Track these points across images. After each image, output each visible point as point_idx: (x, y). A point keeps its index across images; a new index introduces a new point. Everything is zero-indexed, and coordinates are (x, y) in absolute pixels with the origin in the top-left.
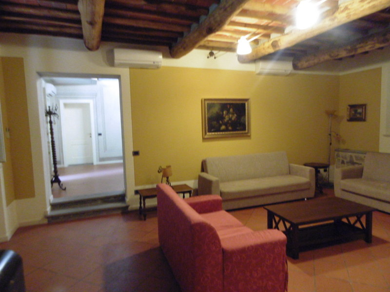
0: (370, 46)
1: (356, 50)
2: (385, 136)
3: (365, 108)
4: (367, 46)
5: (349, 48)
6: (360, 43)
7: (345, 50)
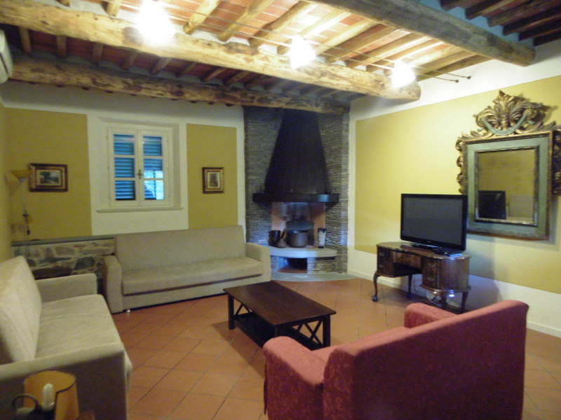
0: (159, 92)
1: (140, 89)
2: (98, 211)
3: (66, 171)
4: (157, 90)
5: (130, 81)
6: (148, 83)
7: (124, 82)
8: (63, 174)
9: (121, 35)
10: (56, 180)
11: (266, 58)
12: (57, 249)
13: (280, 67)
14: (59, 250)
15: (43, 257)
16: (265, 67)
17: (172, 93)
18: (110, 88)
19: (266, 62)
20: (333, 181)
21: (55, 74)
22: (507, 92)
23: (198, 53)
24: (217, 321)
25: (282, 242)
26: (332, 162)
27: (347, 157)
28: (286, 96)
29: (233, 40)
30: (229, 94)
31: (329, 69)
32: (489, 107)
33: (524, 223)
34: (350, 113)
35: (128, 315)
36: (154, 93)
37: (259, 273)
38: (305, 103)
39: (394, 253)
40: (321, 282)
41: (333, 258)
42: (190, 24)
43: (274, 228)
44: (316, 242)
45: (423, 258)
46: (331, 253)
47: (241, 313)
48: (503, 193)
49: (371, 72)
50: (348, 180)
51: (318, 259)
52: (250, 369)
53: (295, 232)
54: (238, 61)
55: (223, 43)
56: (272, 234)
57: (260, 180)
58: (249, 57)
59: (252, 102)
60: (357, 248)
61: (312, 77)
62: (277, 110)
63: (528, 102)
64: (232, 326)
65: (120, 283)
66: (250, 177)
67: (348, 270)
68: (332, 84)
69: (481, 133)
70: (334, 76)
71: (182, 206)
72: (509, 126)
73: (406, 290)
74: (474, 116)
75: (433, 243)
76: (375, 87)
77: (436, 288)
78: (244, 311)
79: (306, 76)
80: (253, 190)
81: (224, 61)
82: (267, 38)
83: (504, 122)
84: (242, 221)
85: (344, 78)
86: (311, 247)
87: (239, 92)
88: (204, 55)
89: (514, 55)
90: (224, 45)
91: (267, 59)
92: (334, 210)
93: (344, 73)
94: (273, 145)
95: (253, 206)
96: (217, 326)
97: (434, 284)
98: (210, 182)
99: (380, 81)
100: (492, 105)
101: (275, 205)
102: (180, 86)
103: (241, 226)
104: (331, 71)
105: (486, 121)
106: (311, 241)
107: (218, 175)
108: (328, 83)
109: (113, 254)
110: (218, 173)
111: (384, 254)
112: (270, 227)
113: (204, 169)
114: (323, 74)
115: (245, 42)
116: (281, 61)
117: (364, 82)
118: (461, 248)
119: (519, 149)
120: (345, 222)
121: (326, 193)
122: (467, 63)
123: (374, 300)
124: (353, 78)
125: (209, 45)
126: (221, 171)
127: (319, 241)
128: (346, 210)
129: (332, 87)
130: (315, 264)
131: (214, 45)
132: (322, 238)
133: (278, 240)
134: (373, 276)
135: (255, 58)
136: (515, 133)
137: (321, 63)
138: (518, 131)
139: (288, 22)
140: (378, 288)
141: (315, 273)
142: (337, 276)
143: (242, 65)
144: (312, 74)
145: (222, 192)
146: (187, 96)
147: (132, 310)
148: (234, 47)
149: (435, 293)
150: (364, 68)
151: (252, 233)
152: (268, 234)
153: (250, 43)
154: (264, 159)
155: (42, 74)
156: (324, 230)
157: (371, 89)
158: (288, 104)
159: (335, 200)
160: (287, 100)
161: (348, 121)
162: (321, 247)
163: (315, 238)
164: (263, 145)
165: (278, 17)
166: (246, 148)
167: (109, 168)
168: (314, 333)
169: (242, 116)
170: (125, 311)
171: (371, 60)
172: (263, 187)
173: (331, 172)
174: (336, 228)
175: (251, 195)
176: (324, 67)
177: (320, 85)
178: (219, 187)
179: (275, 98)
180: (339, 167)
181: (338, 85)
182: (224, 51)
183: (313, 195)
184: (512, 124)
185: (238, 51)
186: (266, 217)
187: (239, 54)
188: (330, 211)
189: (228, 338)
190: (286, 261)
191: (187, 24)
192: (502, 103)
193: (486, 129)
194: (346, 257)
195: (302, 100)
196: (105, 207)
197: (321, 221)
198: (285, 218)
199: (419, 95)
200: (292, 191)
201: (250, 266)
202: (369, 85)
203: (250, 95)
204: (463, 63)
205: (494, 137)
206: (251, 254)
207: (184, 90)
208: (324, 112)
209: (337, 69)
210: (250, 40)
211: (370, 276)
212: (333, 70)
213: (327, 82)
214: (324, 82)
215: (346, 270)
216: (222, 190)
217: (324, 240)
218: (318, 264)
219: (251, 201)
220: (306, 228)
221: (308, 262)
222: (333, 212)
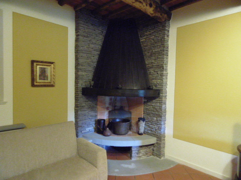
20: (153, 79)
25: (108, 131)
26: (152, 63)
27: (167, 58)
34: (171, 20)
41: (153, 145)
43: (99, 117)
46: (152, 140)
50: (167, 78)
53: (118, 120)
56: (99, 123)
57: (88, 76)
60: (175, 136)
66: (80, 73)
67: (166, 154)
71: (5, 100)
80: (82, 84)
84: (71, 117)
92: (154, 103)
94: (100, 47)
95: (82, 99)
98: (40, 76)
101: (100, 98)
107: (49, 70)
110: (49, 67)
112: (96, 116)
113: (33, 62)
121: (149, 89)
126: (52, 65)
127: (138, 128)
128: (165, 104)
130: (138, 151)
132: (142, 126)
133: (104, 129)
141: (138, 159)
145: (52, 86)
151: (80, 123)
152: (94, 122)
154: (93, 58)
156: (143, 120)
159: (156, 95)
161: (169, 28)
162: (141, 134)
163: (133, 125)
164: (92, 46)
166: (77, 47)
169: (74, 18)
173: (152, 71)
174: (155, 119)
175: (80, 89)
178: (49, 80)
186: (93, 108)
188: (149, 104)
194: (164, 144)
198: (107, 108)
215: (164, 155)
216: (52, 83)
217: (143, 128)
218: (141, 151)
219: (80, 94)
220: (126, 116)
221: (133, 149)
222: (153, 105)
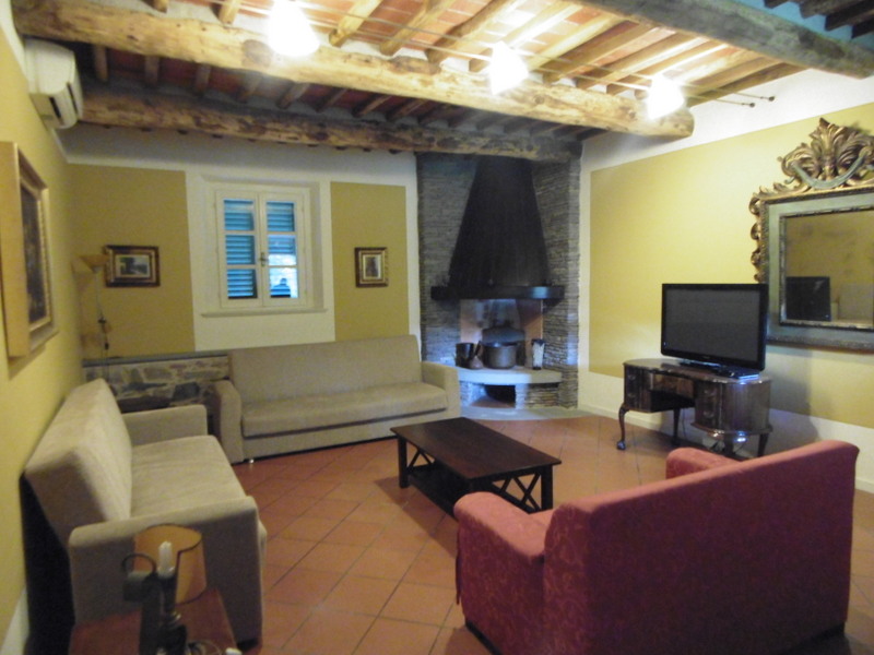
0: (291, 135)
1: (263, 130)
2: (204, 316)
3: (157, 256)
4: (288, 132)
5: (249, 120)
6: (274, 121)
7: (241, 121)
8: (153, 260)
9: (238, 52)
10: (142, 268)
11: (452, 79)
12: (146, 370)
13: (473, 91)
14: (149, 373)
15: (126, 382)
16: (451, 92)
17: (310, 136)
18: (219, 131)
19: (452, 85)
20: (555, 266)
21: (142, 113)
22: (831, 121)
23: (351, 75)
24: (381, 476)
25: (477, 362)
26: (553, 237)
27: (577, 228)
28: (482, 136)
29: (403, 52)
30: (397, 135)
31: (549, 92)
32: (804, 145)
33: (859, 326)
34: (582, 158)
35: (251, 466)
36: (284, 137)
37: (442, 407)
38: (511, 146)
39: (651, 375)
40: (538, 421)
41: (555, 385)
42: (339, 32)
43: (463, 340)
44: (529, 360)
45: (698, 383)
46: (553, 377)
47: (417, 464)
48: (826, 281)
49: (614, 94)
50: (577, 265)
51: (532, 386)
52: (433, 543)
53: (497, 345)
54: (409, 85)
55: (388, 58)
56: (461, 348)
57: (442, 264)
58: (428, 78)
59: (430, 146)
60: (593, 369)
61: (523, 105)
62: (467, 157)
63: (866, 136)
64: (404, 483)
65: (239, 420)
66: (428, 262)
67: (579, 403)
68: (553, 115)
69: (791, 186)
70: (556, 103)
71: (325, 307)
72: (835, 173)
73: (670, 432)
74: (779, 159)
75: (712, 359)
76: (621, 117)
77: (718, 428)
78: (421, 461)
79: (514, 104)
80: (430, 281)
81: (389, 85)
82: (455, 49)
83: (827, 168)
84: (415, 329)
85: (573, 104)
86: (521, 368)
87: (410, 131)
88: (360, 78)
89: (843, 62)
90: (390, 61)
91: (454, 80)
92: (557, 312)
93: (572, 98)
94: (462, 211)
95: (432, 307)
96: (382, 484)
97: (714, 422)
98: (367, 270)
99: (629, 109)
100: (809, 141)
101: (465, 304)
102: (322, 125)
103: (414, 337)
104: (551, 95)
105: (798, 167)
106: (521, 360)
107: (378, 259)
108: (547, 113)
109: (227, 378)
110: (379, 257)
111: (635, 377)
112: (458, 337)
113: (357, 250)
114: (539, 100)
115: (421, 55)
116: (475, 82)
117: (603, 111)
118: (757, 365)
119: (852, 210)
120: (575, 329)
121: (544, 285)
122: (769, 76)
123: (619, 448)
124: (586, 104)
125: (367, 61)
126: (384, 252)
127: (533, 359)
128: (575, 310)
129: (553, 119)
130: (528, 393)
131: (374, 61)
132: (538, 354)
133: (471, 358)
134: (617, 412)
135: (435, 78)
136: (846, 185)
137: (535, 83)
138: (850, 182)
139: (486, 22)
140: (627, 429)
141: (527, 407)
142: (560, 412)
143: (416, 90)
144: (522, 100)
145: (384, 285)
146: (333, 139)
147: (256, 459)
148: (405, 64)
149: (716, 435)
150: (604, 89)
151: (430, 347)
152: (455, 349)
153: (428, 56)
154: (448, 233)
155: (123, 113)
156: (541, 342)
157: (614, 121)
158: (484, 147)
159: (559, 296)
160: (482, 141)
161: (579, 172)
162: (536, 368)
163: (528, 354)
164: (446, 212)
165: (470, 15)
166: (420, 217)
167: (217, 251)
168: (528, 492)
169: (414, 169)
170: (246, 461)
171: (614, 76)
172: (447, 277)
173: (552, 251)
174: (559, 339)
175: (428, 289)
176: (541, 89)
177: (535, 117)
178: (379, 276)
179: (465, 139)
180: (564, 245)
181: (562, 116)
182: (390, 69)
183: (525, 287)
184: (840, 171)
185: (411, 69)
186: (453, 323)
187: (411, 74)
188: (550, 313)
189: (400, 501)
190: (482, 391)
191: (335, 32)
192: (825, 138)
193: (800, 180)
194: (577, 384)
195: (507, 141)
196: (213, 308)
197: (537, 328)
198: (480, 325)
199: (690, 128)
200: (491, 282)
201: (428, 396)
202: (612, 114)
203: (427, 135)
204: (762, 76)
205: (811, 192)
206: (431, 377)
207: (328, 130)
208: (540, 159)
209: (561, 91)
210: (428, 51)
211: (614, 412)
212: (554, 93)
213: (545, 112)
214: (542, 113)
215: (575, 403)
216: (384, 281)
217: (541, 357)
218: (533, 395)
219: (429, 298)
220: (513, 339)
221: (517, 391)
222: (556, 313)
